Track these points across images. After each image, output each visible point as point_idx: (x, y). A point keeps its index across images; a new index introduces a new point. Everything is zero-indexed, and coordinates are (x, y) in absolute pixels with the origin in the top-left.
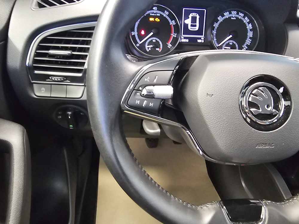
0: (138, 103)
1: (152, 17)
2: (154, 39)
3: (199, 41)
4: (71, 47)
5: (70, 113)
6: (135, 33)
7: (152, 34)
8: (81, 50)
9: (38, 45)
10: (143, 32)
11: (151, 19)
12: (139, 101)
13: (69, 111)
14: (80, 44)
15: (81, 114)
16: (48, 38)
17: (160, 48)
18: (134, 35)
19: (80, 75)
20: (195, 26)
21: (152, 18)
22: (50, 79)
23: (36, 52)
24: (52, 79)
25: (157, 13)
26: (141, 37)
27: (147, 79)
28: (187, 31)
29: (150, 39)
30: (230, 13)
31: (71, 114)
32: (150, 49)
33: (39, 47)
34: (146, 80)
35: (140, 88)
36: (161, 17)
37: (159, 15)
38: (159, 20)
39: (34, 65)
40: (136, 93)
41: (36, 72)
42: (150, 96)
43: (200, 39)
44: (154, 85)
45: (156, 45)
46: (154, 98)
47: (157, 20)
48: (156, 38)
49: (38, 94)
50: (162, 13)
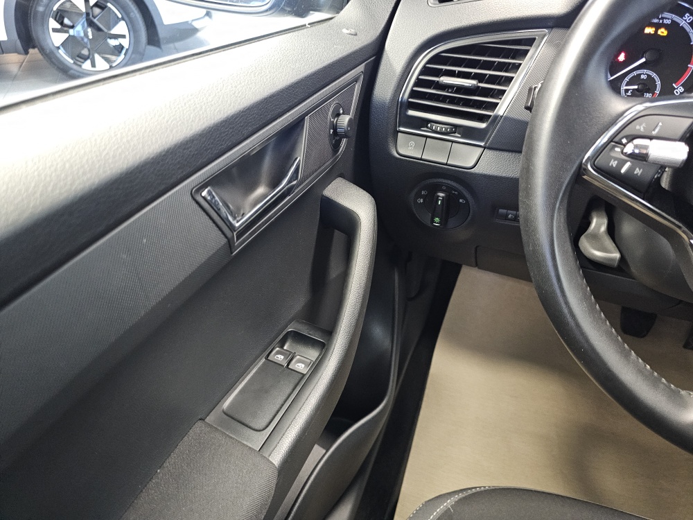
0: (614, 166)
1: (651, 25)
2: (644, 74)
4: (476, 74)
5: (441, 195)
7: (643, 60)
8: (493, 80)
9: (424, 67)
10: (622, 58)
11: (649, 30)
12: (616, 162)
13: (442, 191)
14: (494, 70)
15: (461, 201)
16: (442, 56)
17: (653, 94)
19: (483, 125)
21: (652, 27)
22: (427, 127)
23: (418, 79)
24: (431, 128)
25: (666, 18)
26: (615, 68)
27: (640, 127)
29: (635, 73)
31: (443, 197)
32: (629, 93)
33: (425, 71)
34: (638, 127)
35: (624, 141)
36: (673, 27)
37: (668, 22)
38: (666, 34)
39: (410, 100)
40: (614, 147)
41: (411, 113)
42: (640, 158)
44: (651, 138)
45: (647, 86)
46: (646, 161)
47: (663, 32)
48: (650, 73)
49: (402, 151)
50: (677, 19)
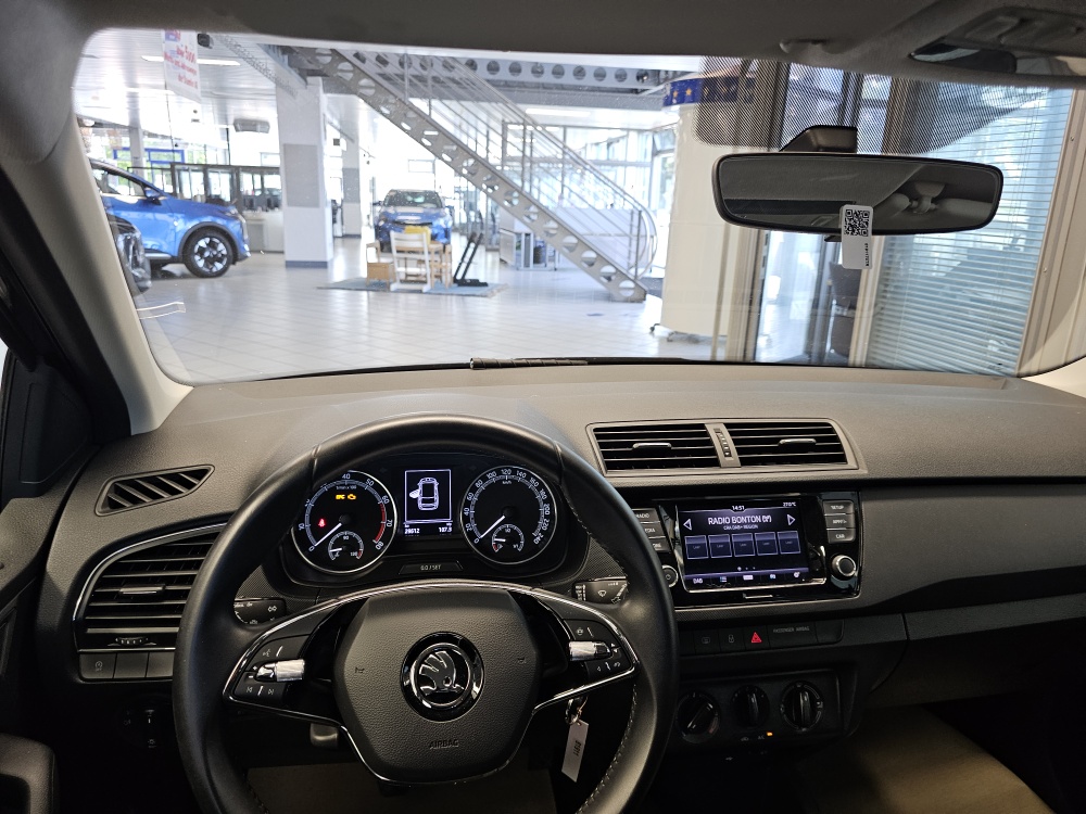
1: (340, 492)
3: (442, 530)
5: (150, 711)
6: (305, 526)
7: (340, 525)
9: (101, 578)
10: (322, 523)
11: (339, 497)
16: (122, 563)
17: (359, 552)
18: (304, 530)
20: (432, 501)
21: (341, 494)
22: (115, 643)
23: (94, 592)
24: (120, 643)
25: (352, 485)
26: (319, 533)
28: (415, 512)
29: (338, 536)
30: (499, 473)
31: (152, 714)
32: (337, 555)
33: (101, 582)
35: (255, 668)
36: (359, 491)
37: (355, 487)
38: (354, 497)
39: (87, 617)
40: (248, 675)
41: (90, 631)
43: (444, 525)
44: (276, 661)
45: (351, 545)
46: (276, 681)
47: (352, 497)
48: (350, 533)
49: (87, 676)
50: (361, 484)
